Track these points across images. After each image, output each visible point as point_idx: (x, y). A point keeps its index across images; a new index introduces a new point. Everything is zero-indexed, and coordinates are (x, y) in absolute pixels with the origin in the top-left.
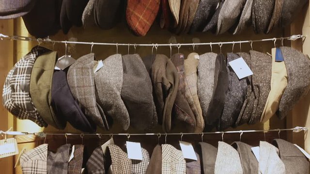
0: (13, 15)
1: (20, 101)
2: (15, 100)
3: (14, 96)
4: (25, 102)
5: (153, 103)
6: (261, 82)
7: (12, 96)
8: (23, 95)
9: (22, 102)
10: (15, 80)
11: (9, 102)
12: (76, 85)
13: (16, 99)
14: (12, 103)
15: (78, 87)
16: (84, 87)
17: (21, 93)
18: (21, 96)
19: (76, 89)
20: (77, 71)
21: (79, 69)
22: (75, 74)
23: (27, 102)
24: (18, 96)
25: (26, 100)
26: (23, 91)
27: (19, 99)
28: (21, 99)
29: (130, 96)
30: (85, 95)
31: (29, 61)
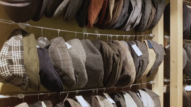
0: (20, 4)
1: (18, 72)
2: (14, 72)
3: (12, 68)
4: (22, 73)
5: (103, 70)
6: (144, 59)
7: (10, 68)
8: (20, 67)
9: (20, 73)
10: (11, 55)
11: (7, 72)
12: (61, 59)
13: (15, 70)
14: (11, 73)
15: (63, 60)
16: (66, 60)
17: (19, 66)
18: (19, 68)
19: (62, 62)
20: (59, 49)
21: (60, 49)
22: (59, 52)
23: (24, 72)
24: (17, 68)
25: (23, 71)
26: (20, 64)
27: (17, 70)
28: (19, 70)
29: (93, 66)
30: (68, 66)
31: (19, 41)
